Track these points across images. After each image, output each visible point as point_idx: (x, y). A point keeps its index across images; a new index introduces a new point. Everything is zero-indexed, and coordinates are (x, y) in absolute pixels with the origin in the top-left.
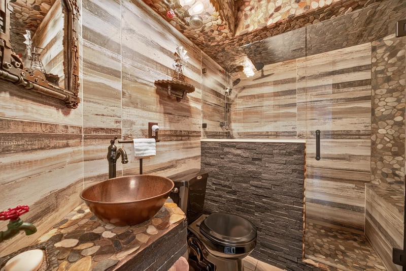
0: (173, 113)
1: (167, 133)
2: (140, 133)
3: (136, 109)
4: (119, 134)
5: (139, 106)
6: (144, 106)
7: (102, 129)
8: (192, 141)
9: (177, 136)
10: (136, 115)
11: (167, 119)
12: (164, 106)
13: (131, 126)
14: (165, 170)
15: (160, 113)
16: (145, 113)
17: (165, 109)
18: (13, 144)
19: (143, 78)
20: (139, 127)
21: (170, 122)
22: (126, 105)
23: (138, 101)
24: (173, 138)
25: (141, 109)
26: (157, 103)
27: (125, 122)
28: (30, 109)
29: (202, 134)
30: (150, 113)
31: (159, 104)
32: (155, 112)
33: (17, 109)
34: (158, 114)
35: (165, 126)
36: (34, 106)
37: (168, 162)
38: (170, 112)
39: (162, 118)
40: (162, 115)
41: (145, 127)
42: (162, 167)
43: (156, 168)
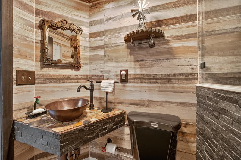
0: (145, 59)
1: (138, 76)
2: (114, 77)
3: (112, 63)
4: (102, 78)
5: (114, 61)
6: (118, 60)
7: (95, 76)
8: (176, 85)
9: (150, 79)
10: (112, 66)
11: (138, 65)
12: (133, 56)
13: (109, 73)
14: (136, 106)
15: (130, 62)
16: (118, 64)
17: (135, 58)
18: (52, 81)
19: (117, 42)
20: (113, 73)
21: (141, 67)
22: (106, 62)
23: (113, 57)
24: (144, 80)
25: (115, 62)
26: (128, 55)
27: (105, 71)
28: (59, 71)
29: (199, 76)
30: (121, 63)
31: (129, 55)
32: (125, 62)
33: (54, 72)
34: (129, 63)
35: (135, 71)
36: (60, 70)
37: (139, 100)
38: (142, 59)
39: (133, 65)
40: (133, 63)
41: (118, 73)
42: (132, 102)
43: (127, 102)
